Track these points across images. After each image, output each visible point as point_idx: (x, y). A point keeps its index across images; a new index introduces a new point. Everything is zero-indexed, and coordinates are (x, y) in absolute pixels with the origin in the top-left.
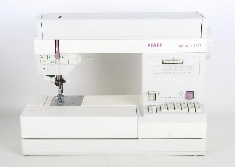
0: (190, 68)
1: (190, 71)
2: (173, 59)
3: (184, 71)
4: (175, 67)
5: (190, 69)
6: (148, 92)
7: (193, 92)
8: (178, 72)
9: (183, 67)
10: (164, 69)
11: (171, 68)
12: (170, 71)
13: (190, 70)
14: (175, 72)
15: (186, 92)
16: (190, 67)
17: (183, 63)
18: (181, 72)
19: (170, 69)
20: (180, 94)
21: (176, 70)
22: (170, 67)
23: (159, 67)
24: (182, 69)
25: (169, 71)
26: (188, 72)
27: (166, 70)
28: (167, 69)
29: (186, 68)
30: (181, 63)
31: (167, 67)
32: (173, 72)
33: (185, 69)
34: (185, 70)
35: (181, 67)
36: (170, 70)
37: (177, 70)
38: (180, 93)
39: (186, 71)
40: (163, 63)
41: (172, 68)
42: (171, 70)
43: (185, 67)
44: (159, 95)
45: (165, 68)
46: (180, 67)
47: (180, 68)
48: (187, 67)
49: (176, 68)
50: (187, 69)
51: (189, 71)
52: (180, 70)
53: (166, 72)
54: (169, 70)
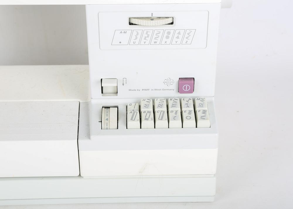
0: (188, 34)
1: (187, 40)
2: (152, 15)
3: (175, 40)
4: (156, 32)
5: (186, 36)
6: (102, 79)
7: (194, 78)
8: (163, 42)
9: (172, 32)
10: (134, 37)
11: (147, 33)
12: (145, 41)
13: (187, 38)
14: (155, 42)
15: (180, 78)
16: (188, 31)
17: (172, 23)
18: (169, 41)
19: (146, 36)
20: (166, 84)
21: (157, 37)
22: (145, 32)
23: (123, 31)
24: (171, 36)
25: (143, 40)
26: (184, 42)
27: (136, 38)
28: (139, 37)
29: (179, 33)
30: (169, 24)
31: (140, 32)
32: (153, 43)
33: (176, 35)
34: (178, 37)
35: (169, 33)
36: (145, 39)
37: (159, 39)
38: (166, 81)
39: (179, 41)
40: (131, 24)
41: (150, 34)
42: (147, 38)
43: (177, 32)
44: (123, 84)
45: (135, 33)
46: (166, 31)
47: (166, 35)
48: (182, 32)
49: (159, 35)
50: (181, 36)
51: (185, 40)
52: (167, 37)
53: (137, 41)
54: (143, 38)
